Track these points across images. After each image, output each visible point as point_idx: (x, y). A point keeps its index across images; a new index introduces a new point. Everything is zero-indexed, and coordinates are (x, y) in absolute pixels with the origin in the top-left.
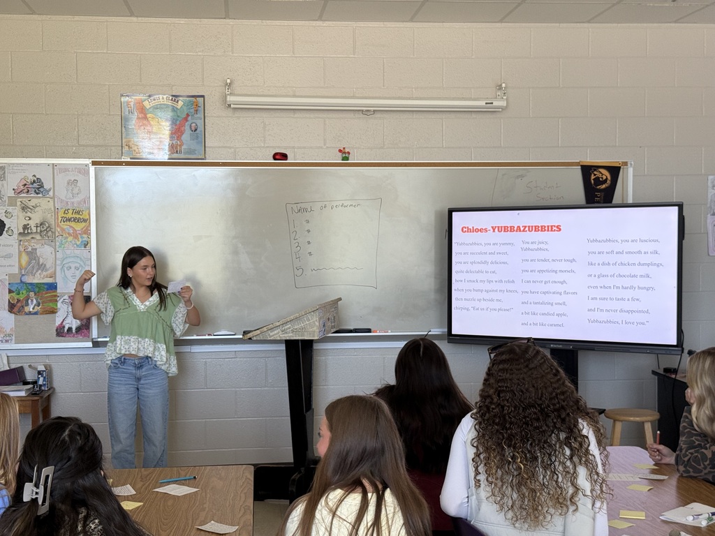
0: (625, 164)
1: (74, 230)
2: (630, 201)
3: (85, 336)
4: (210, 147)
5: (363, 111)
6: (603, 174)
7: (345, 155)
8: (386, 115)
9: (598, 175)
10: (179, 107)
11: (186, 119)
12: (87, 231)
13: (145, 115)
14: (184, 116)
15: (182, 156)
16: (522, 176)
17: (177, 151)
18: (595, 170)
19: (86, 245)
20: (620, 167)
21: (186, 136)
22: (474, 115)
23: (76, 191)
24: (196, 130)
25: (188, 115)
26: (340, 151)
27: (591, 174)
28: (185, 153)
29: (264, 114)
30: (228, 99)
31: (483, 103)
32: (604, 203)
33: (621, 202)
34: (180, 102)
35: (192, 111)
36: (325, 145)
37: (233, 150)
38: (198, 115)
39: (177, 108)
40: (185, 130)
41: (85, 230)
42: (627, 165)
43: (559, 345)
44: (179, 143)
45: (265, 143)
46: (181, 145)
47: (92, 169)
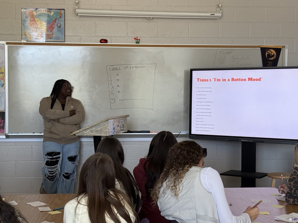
0: (284, 47)
2: (286, 65)
3: (2, 132)
4: (68, 36)
5: (146, 18)
6: (272, 52)
7: (138, 41)
8: (159, 20)
9: (270, 53)
10: (51, 15)
11: (55, 21)
13: (34, 19)
14: (54, 19)
15: (53, 40)
16: (229, 53)
17: (50, 38)
18: (268, 50)
19: (3, 85)
20: (281, 49)
21: (55, 30)
22: (205, 21)
24: (60, 27)
25: (56, 19)
26: (135, 39)
27: (266, 52)
28: (54, 39)
29: (96, 19)
30: (77, 11)
31: (209, 14)
32: (272, 66)
33: (281, 66)
34: (52, 12)
35: (58, 17)
36: (127, 35)
37: (79, 37)
38: (61, 19)
39: (50, 15)
40: (54, 27)
41: (2, 78)
42: (285, 48)
43: (246, 140)
44: (51, 33)
45: (96, 34)
46: (52, 35)
47: (6, 46)
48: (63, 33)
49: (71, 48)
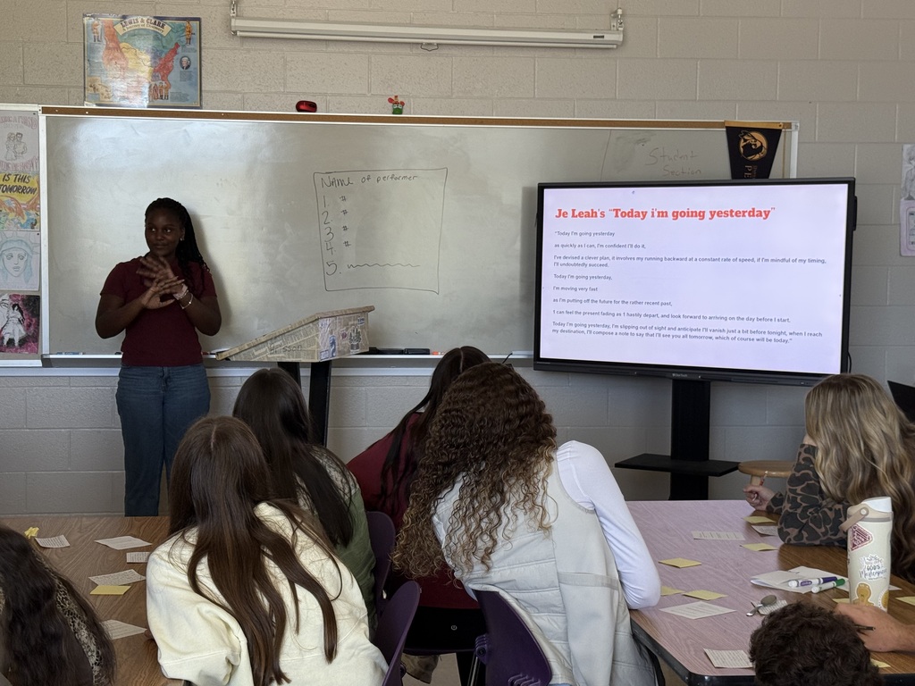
0: (789, 126)
2: (794, 175)
3: (32, 351)
4: (208, 92)
5: (422, 44)
6: (756, 140)
7: (397, 106)
8: (454, 51)
9: (751, 141)
10: (165, 34)
11: (174, 51)
12: (35, 206)
13: (118, 43)
14: (172, 46)
15: (168, 103)
16: (643, 141)
17: (161, 96)
18: (745, 134)
19: (34, 224)
20: (780, 130)
21: (174, 76)
22: (579, 54)
23: (19, 149)
24: (188, 67)
25: (177, 45)
26: (390, 100)
27: (740, 139)
28: (173, 99)
29: (285, 47)
30: (233, 24)
31: (590, 37)
32: (757, 178)
33: (781, 177)
34: (166, 26)
35: (184, 39)
36: (369, 91)
37: (240, 96)
38: (192, 46)
39: (162, 35)
40: (173, 66)
41: (33, 204)
42: (790, 128)
43: (684, 373)
44: (164, 84)
45: (285, 86)
46: (167, 88)
47: (42, 118)
48: (196, 85)
49: (217, 124)
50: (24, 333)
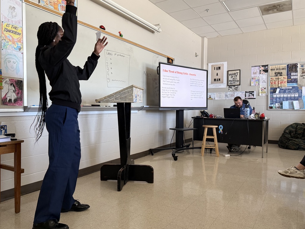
1: (13, 38)
3: (19, 105)
12: (21, 41)
19: (20, 49)
23: (14, 14)
41: (19, 40)
47: (24, 4)
50: (16, 97)
